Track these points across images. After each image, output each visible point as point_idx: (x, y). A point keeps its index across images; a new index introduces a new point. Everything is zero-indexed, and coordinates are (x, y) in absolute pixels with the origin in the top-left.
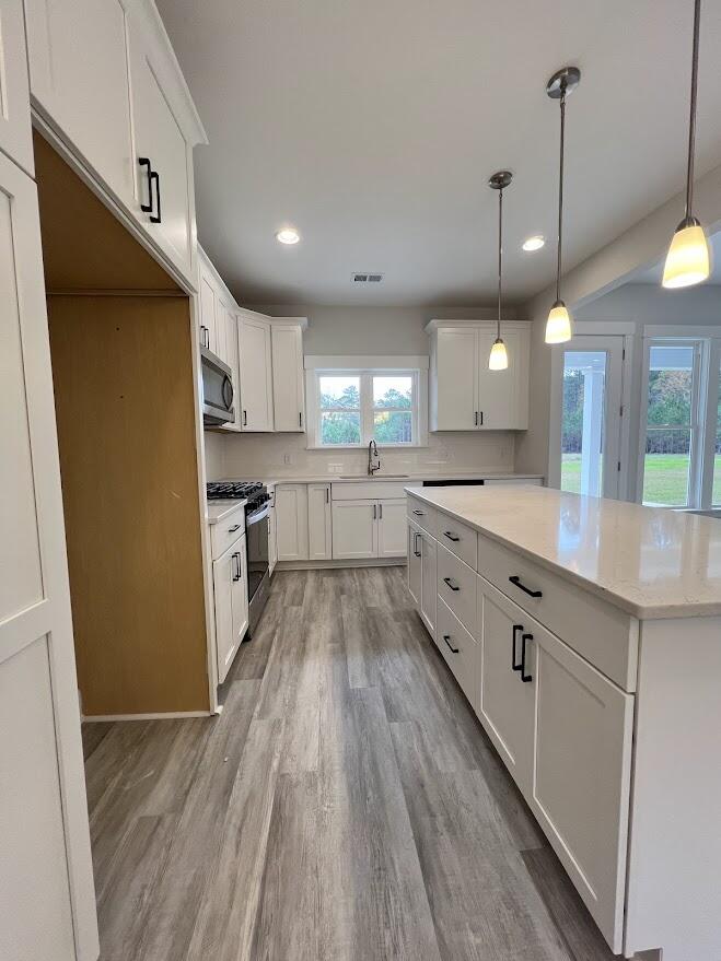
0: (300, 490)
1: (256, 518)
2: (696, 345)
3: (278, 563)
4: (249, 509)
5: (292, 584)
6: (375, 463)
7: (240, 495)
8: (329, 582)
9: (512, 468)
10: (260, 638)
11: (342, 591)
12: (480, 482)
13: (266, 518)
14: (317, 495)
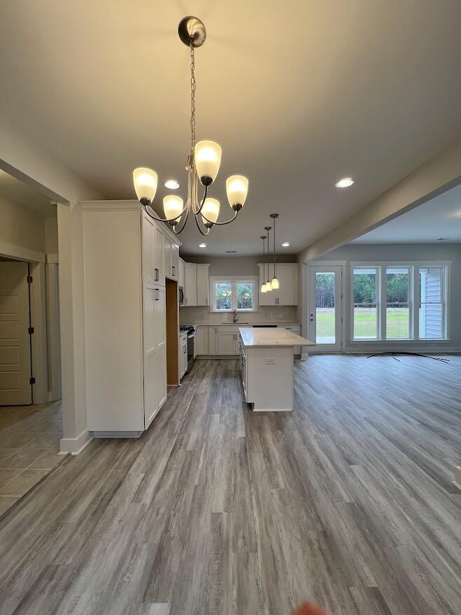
0: (206, 328)
1: (190, 336)
2: (377, 268)
3: (197, 356)
4: (189, 334)
5: (201, 363)
6: (236, 318)
7: (186, 329)
8: (216, 363)
9: (294, 321)
10: (191, 374)
11: (219, 365)
12: (276, 326)
13: (193, 338)
14: (212, 330)
